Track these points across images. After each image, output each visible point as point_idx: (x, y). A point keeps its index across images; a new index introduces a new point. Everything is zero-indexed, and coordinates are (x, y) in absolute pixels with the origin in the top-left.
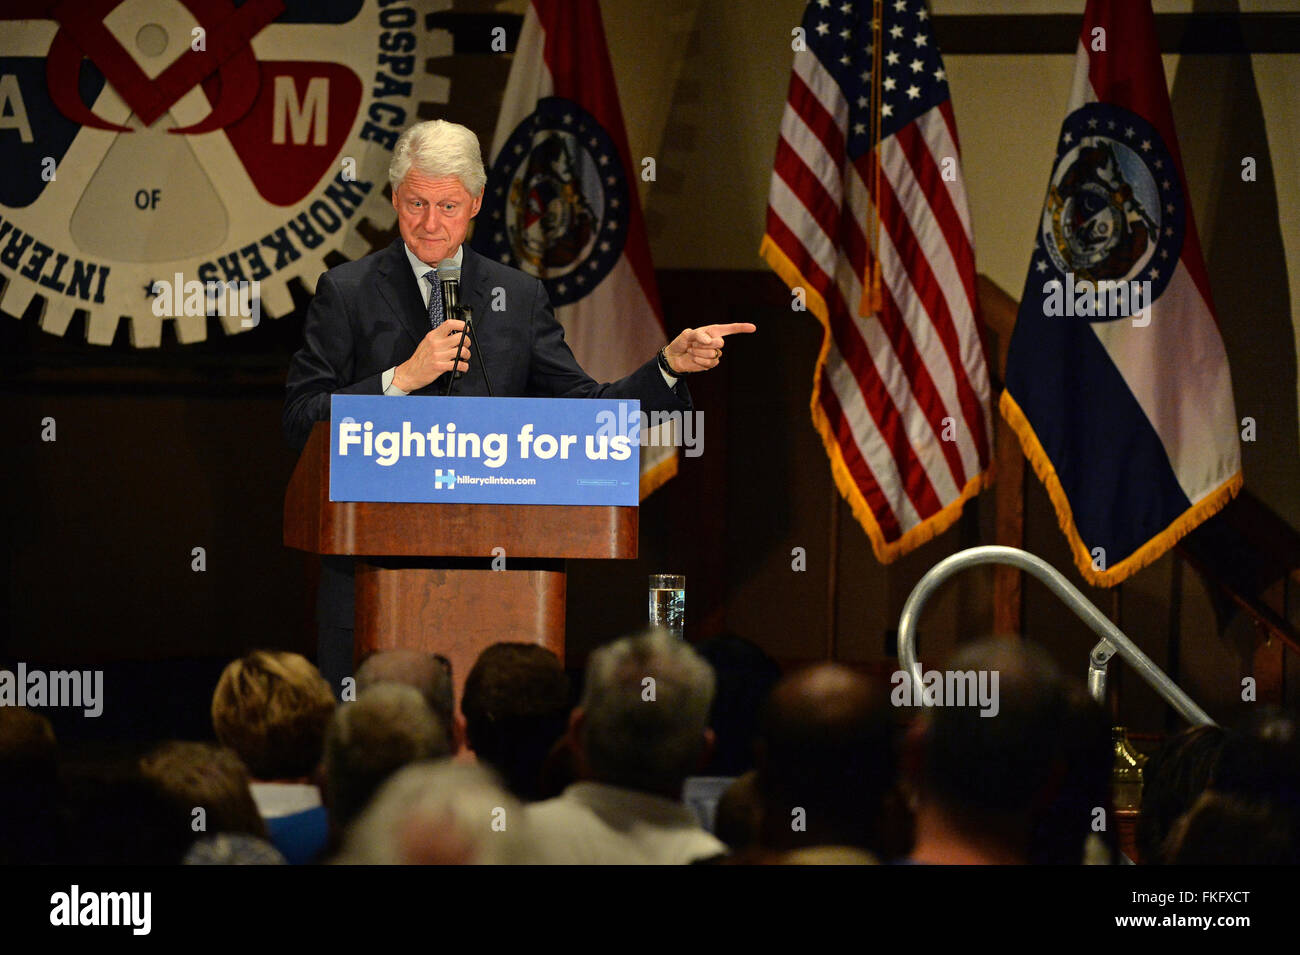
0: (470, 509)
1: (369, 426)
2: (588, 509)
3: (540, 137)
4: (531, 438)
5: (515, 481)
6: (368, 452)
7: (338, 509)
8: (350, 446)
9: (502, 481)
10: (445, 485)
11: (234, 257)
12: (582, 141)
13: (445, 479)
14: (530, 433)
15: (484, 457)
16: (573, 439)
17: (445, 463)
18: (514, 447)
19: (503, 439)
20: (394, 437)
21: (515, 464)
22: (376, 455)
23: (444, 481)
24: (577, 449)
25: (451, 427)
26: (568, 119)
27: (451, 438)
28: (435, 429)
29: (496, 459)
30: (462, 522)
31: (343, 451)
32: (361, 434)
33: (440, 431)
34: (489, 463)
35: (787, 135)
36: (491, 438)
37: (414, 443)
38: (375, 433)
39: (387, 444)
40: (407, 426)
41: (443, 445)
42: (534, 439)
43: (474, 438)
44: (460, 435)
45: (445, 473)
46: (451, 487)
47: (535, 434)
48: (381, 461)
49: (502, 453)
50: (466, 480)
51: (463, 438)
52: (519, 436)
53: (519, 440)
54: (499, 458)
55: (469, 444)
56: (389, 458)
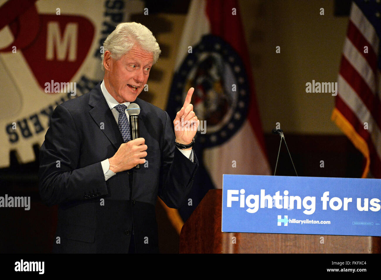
0: (295, 237)
1: (243, 191)
2: (357, 238)
3: (203, 56)
4: (328, 199)
5: (320, 222)
6: (242, 205)
7: (224, 237)
8: (233, 202)
9: (313, 222)
10: (283, 224)
11: (25, 121)
12: (225, 58)
13: (283, 221)
14: (328, 196)
15: (303, 209)
16: (350, 200)
17: (283, 212)
18: (319, 203)
19: (313, 199)
20: (256, 198)
21: (319, 213)
22: (246, 207)
23: (282, 221)
24: (352, 206)
25: (286, 192)
26: (218, 47)
27: (286, 198)
28: (278, 193)
29: (310, 210)
30: (292, 244)
31: (229, 205)
32: (239, 195)
33: (280, 195)
34: (306, 212)
35: (347, 55)
36: (307, 198)
37: (267, 201)
38: (246, 195)
39: (252, 201)
40: (263, 192)
41: (282, 202)
42: (330, 200)
43: (298, 198)
44: (291, 197)
45: (283, 218)
46: (286, 225)
47: (330, 197)
48: (249, 211)
49: (313, 207)
50: (294, 221)
51: (292, 198)
52: (322, 198)
53: (322, 200)
54: (311, 209)
55: (295, 202)
56: (253, 209)
